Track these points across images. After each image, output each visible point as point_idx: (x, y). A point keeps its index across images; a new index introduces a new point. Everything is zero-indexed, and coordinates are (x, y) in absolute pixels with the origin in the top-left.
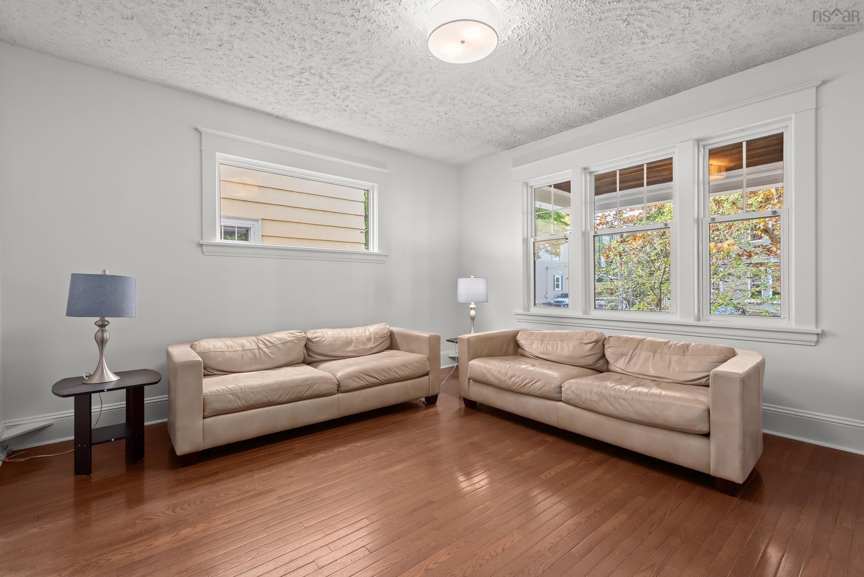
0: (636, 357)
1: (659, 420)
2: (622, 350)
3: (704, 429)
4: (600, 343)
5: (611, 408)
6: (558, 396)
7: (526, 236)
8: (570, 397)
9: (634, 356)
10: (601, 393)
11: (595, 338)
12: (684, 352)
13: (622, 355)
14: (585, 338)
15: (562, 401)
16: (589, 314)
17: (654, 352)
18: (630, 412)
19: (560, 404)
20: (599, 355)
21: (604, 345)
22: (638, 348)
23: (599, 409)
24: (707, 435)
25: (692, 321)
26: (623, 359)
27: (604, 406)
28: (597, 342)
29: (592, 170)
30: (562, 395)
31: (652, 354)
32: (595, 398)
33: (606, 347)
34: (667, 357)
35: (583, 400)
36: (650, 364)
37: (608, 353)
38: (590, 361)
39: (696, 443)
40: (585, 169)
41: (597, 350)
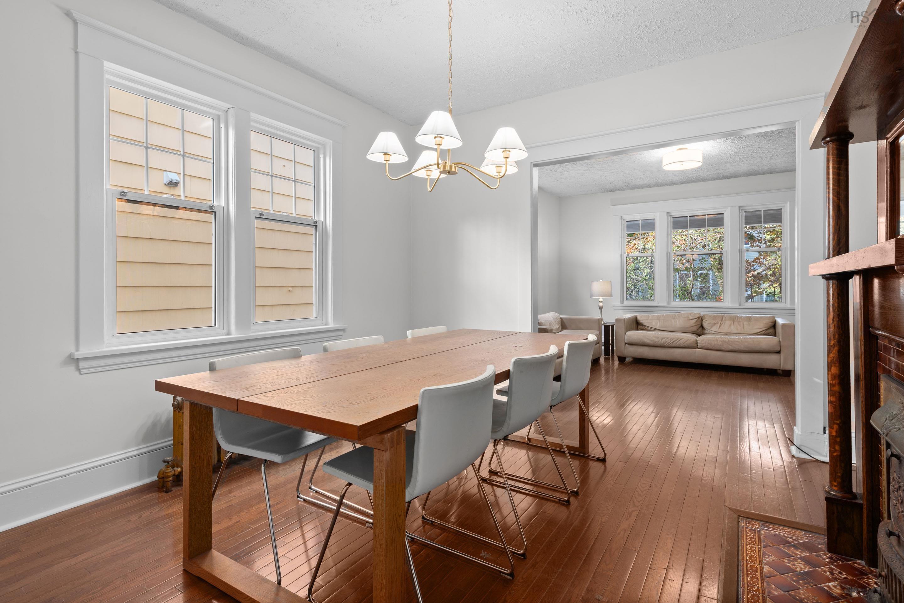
0: (723, 324)
1: (757, 348)
2: (714, 322)
3: (777, 349)
4: (700, 319)
5: (730, 347)
6: (696, 345)
7: (621, 253)
8: (704, 345)
9: (722, 323)
10: (723, 340)
11: (697, 316)
12: (750, 320)
13: (715, 324)
14: (690, 316)
15: (698, 348)
16: (670, 304)
17: (734, 321)
18: (742, 347)
19: (697, 349)
20: (700, 325)
21: (702, 320)
22: (724, 320)
23: (723, 348)
24: (779, 352)
25: (738, 306)
26: (716, 325)
27: (725, 347)
28: (699, 318)
29: (672, 214)
30: (698, 345)
31: (732, 322)
32: (720, 343)
33: (704, 321)
34: (741, 323)
35: (713, 345)
36: (732, 327)
37: (705, 324)
38: (695, 329)
39: (774, 357)
40: (668, 213)
41: (699, 323)
